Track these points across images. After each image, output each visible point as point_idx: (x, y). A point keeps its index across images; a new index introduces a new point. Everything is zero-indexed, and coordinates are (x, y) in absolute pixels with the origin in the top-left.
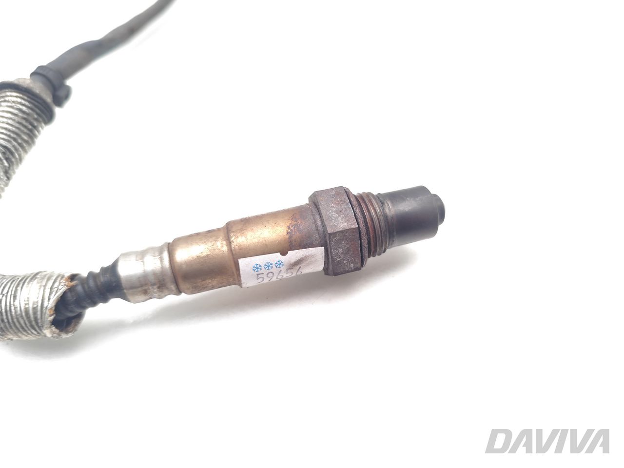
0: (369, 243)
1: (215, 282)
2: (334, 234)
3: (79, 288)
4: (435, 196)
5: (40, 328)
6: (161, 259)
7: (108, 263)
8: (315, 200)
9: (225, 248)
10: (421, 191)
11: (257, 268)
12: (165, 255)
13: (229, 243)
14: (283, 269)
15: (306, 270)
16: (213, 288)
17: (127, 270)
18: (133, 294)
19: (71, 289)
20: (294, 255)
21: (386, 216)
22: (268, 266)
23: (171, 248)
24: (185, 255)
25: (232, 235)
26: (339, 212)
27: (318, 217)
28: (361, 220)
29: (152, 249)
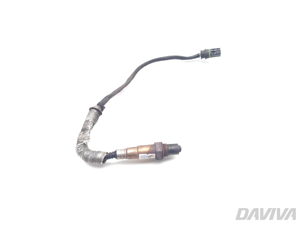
0: (164, 154)
1: (134, 158)
2: (158, 152)
3: (108, 155)
4: (180, 146)
5: (100, 162)
6: (125, 152)
7: (114, 151)
8: (155, 144)
9: (137, 151)
10: (177, 145)
11: (142, 156)
12: (126, 151)
13: (138, 150)
14: (147, 157)
15: (152, 158)
16: (133, 159)
17: (118, 153)
18: (118, 158)
19: (107, 155)
20: (149, 155)
21: (168, 149)
22: (144, 156)
23: (127, 150)
24: (129, 151)
25: (138, 149)
26: (159, 148)
27: (155, 148)
28: (163, 150)
29: (123, 149)
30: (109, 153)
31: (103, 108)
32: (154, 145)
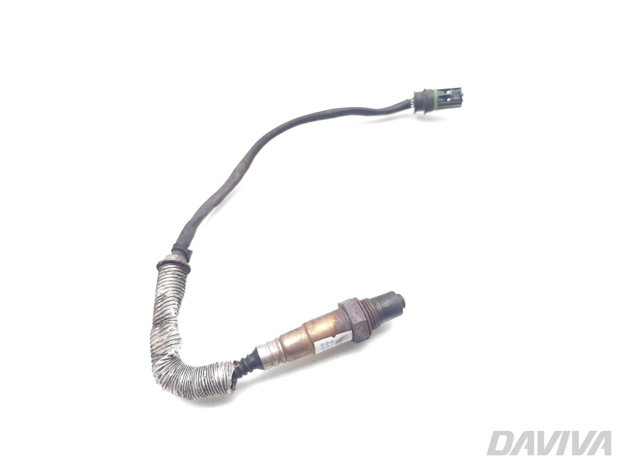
0: (372, 323)
1: (303, 354)
2: (356, 325)
3: (241, 367)
4: (399, 295)
5: (226, 390)
6: (278, 347)
7: (250, 352)
8: (342, 307)
9: (307, 338)
10: (391, 294)
11: (322, 345)
12: (279, 345)
13: (307, 333)
14: (334, 343)
15: (344, 342)
16: (302, 357)
17: (263, 354)
18: (267, 366)
19: (237, 369)
20: (338, 336)
21: (377, 311)
22: (327, 343)
23: (281, 339)
24: (289, 342)
25: (309, 331)
26: (356, 313)
27: (347, 316)
28: (367, 316)
29: (272, 342)
30: (239, 360)
31: (187, 255)
32: (343, 311)
